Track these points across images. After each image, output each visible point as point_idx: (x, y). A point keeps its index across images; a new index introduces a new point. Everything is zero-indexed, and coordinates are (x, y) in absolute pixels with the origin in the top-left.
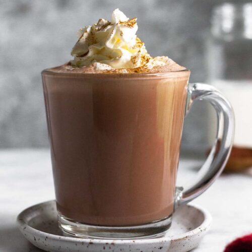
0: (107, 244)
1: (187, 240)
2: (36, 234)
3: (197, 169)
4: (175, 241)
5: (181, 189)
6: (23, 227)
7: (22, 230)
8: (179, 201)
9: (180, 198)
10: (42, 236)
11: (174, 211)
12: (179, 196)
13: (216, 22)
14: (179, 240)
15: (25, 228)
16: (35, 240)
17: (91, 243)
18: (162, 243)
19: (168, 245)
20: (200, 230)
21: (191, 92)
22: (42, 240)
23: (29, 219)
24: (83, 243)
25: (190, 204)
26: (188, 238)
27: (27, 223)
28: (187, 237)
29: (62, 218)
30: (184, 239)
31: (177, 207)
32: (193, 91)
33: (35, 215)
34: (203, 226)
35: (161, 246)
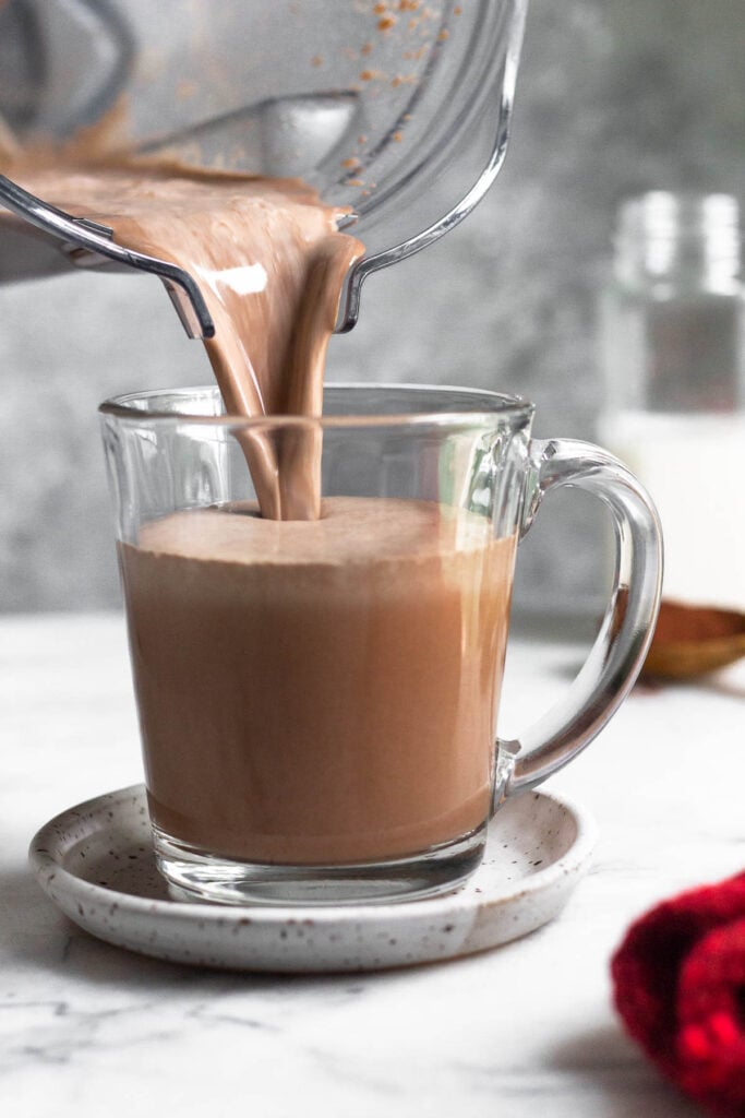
0: (291, 923)
1: (524, 902)
2: (82, 895)
3: (572, 672)
4: (492, 906)
5: (514, 746)
6: (45, 875)
7: (43, 884)
8: (506, 784)
9: (509, 772)
10: (102, 903)
11: (492, 813)
12: (506, 768)
13: (624, 243)
14: (503, 902)
15: (52, 877)
16: (81, 912)
17: (245, 922)
18: (451, 914)
19: (470, 919)
20: (561, 870)
21: (538, 465)
22: (102, 914)
23: (68, 844)
24: (221, 922)
25: (542, 788)
26: (526, 898)
27: (59, 858)
28: (523, 894)
29: (164, 842)
30: (515, 899)
31: (504, 799)
32: (544, 463)
33: (87, 831)
34: (572, 858)
35: (450, 921)
